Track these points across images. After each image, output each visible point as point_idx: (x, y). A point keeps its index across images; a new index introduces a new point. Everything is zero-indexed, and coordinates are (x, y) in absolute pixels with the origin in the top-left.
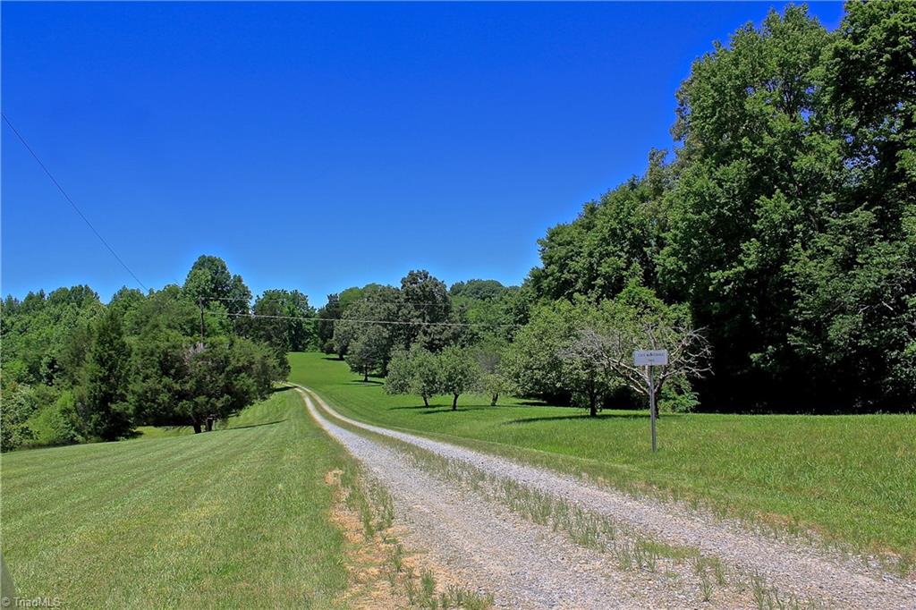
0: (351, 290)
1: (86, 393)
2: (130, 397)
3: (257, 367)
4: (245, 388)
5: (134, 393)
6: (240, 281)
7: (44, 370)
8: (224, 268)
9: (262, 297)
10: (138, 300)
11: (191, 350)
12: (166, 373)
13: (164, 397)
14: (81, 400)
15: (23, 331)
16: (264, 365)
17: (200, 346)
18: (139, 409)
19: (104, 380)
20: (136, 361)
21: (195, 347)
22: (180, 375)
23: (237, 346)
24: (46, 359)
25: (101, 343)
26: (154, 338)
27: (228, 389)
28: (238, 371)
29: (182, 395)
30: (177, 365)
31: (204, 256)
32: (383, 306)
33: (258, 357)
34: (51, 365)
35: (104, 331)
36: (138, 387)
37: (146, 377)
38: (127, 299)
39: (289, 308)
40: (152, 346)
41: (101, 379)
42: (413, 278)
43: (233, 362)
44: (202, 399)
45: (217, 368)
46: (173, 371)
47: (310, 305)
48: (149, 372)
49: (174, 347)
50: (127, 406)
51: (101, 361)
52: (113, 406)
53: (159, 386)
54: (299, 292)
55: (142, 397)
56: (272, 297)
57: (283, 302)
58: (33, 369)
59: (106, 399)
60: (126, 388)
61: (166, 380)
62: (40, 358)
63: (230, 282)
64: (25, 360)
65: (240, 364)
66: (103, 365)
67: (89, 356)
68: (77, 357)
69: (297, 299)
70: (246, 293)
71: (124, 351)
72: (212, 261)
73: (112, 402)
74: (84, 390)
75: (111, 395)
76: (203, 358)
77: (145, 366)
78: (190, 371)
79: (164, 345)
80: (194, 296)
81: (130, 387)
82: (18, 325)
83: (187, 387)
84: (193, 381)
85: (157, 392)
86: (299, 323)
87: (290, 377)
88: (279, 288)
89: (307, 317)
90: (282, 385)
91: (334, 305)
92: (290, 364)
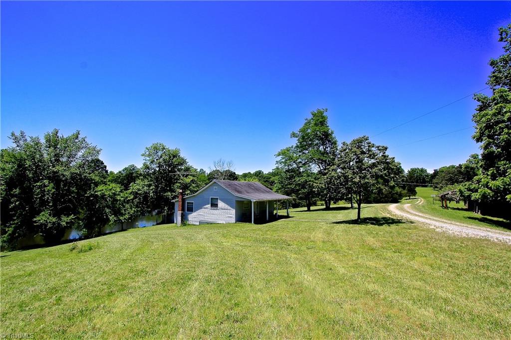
0: (444, 167)
9: (410, 170)
32: (448, 175)
39: (420, 173)
47: (428, 172)
54: (424, 168)
56: (413, 171)
57: (418, 172)
69: (423, 171)
86: (424, 178)
87: (417, 195)
88: (416, 167)
89: (427, 176)
90: (414, 197)
91: (436, 173)
92: (417, 191)
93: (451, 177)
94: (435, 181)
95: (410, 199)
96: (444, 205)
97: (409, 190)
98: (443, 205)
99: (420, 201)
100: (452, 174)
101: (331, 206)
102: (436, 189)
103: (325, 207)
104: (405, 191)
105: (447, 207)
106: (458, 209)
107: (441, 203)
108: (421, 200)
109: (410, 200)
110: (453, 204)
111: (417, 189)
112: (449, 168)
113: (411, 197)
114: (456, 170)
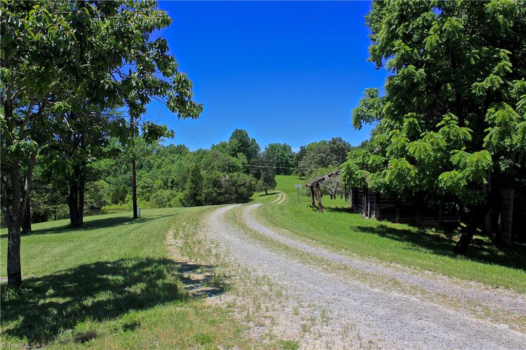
0: (313, 144)
1: (188, 193)
2: (203, 194)
3: (247, 184)
4: (242, 192)
5: (204, 193)
6: (255, 141)
7: (169, 184)
8: (247, 135)
9: (268, 147)
10: (206, 154)
11: (224, 178)
12: (215, 186)
13: (214, 195)
14: (186, 195)
15: (159, 167)
16: (250, 183)
17: (227, 176)
18: (206, 199)
19: (194, 188)
20: (205, 182)
21: (225, 177)
22: (220, 187)
23: (240, 176)
24: (170, 180)
25: (193, 175)
26: (211, 174)
27: (237, 192)
28: (241, 185)
29: (220, 194)
30: (219, 183)
31: (237, 129)
32: (319, 155)
33: (248, 181)
34: (172, 182)
35: (194, 171)
36: (205, 191)
37: (208, 188)
38: (201, 154)
39: (282, 153)
40: (210, 176)
41: (193, 188)
42: (334, 142)
43: (239, 183)
44: (227, 195)
45: (232, 185)
46: (217, 186)
47: (293, 151)
48: (209, 186)
49: (218, 177)
50: (202, 197)
51: (193, 182)
52: (197, 198)
53: (213, 191)
54: (287, 144)
55: (207, 194)
56: (273, 148)
57: (279, 150)
58: (165, 184)
59: (195, 195)
60: (201, 191)
61: (215, 189)
62: (168, 179)
63: (250, 142)
64: (162, 180)
65: (241, 183)
66: (194, 183)
67: (189, 180)
68: (184, 180)
69: (286, 148)
70: (257, 147)
71: (201, 178)
72: (241, 132)
73: (197, 196)
74: (187, 192)
75: (197, 194)
76: (228, 181)
77: (208, 184)
78: (223, 185)
79: (214, 176)
80: (230, 151)
81: (203, 191)
82: (156, 164)
83: (222, 191)
84: (224, 189)
85: (212, 193)
86: (287, 160)
87: (276, 188)
88: (277, 143)
89: (291, 157)
90: (272, 192)
91: (303, 152)
92: (277, 182)
93: (322, 157)
94: (301, 164)
95: (267, 194)
96: (316, 203)
97: (266, 180)
98: (313, 203)
99: (280, 198)
100: (324, 153)
101: (86, 219)
102: (303, 178)
103: (67, 222)
104: (261, 182)
105: (320, 208)
106: (337, 210)
107: (310, 198)
108: (282, 196)
109: (267, 197)
110: (326, 201)
111: (278, 178)
112: (319, 144)
113: (269, 192)
114: (328, 147)
